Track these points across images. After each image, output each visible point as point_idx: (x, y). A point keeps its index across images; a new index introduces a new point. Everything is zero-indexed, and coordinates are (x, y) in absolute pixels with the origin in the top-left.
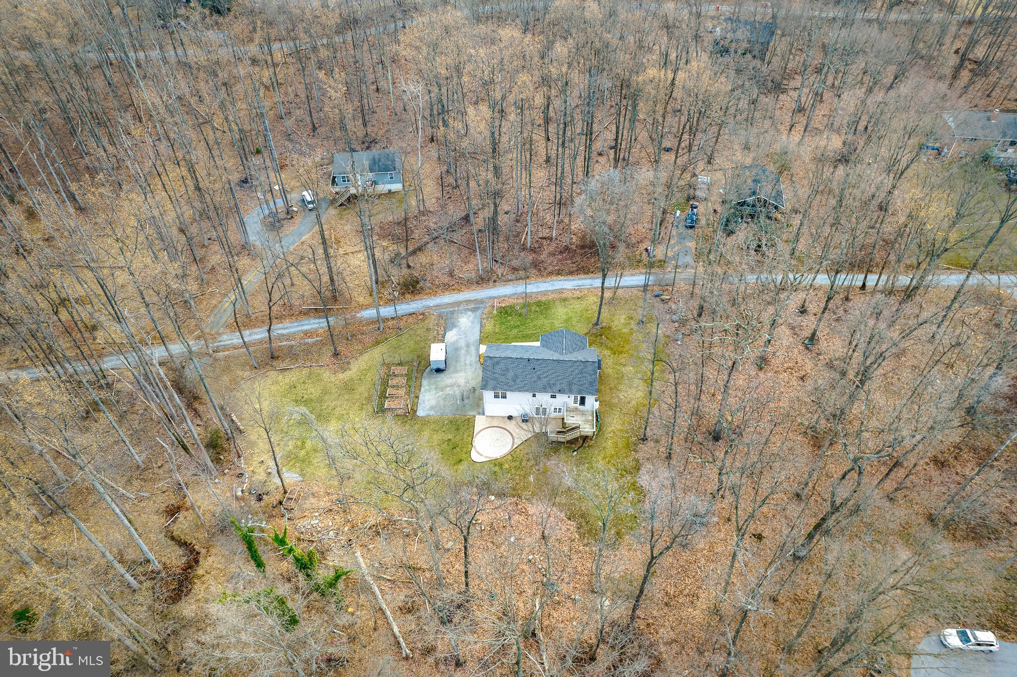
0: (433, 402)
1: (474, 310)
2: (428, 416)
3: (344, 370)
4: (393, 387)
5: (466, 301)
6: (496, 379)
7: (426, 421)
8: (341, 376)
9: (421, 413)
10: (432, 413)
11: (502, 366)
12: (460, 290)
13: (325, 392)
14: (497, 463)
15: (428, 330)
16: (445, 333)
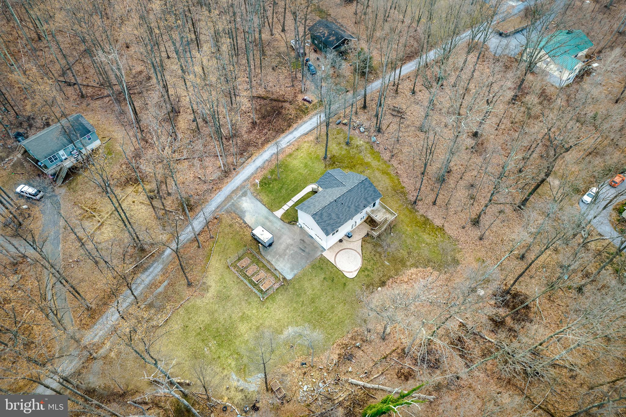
0: (288, 265)
1: (245, 194)
2: (295, 275)
3: (207, 290)
4: (253, 275)
5: (233, 192)
6: (329, 224)
7: (297, 279)
8: (209, 295)
9: (289, 277)
10: (295, 272)
11: (325, 214)
12: (220, 189)
13: (212, 313)
14: (362, 270)
15: (231, 226)
16: (243, 220)
